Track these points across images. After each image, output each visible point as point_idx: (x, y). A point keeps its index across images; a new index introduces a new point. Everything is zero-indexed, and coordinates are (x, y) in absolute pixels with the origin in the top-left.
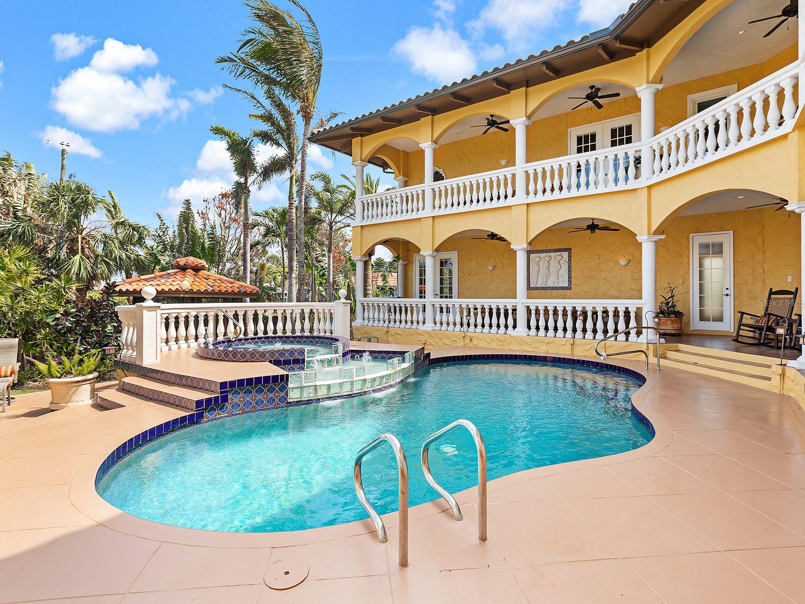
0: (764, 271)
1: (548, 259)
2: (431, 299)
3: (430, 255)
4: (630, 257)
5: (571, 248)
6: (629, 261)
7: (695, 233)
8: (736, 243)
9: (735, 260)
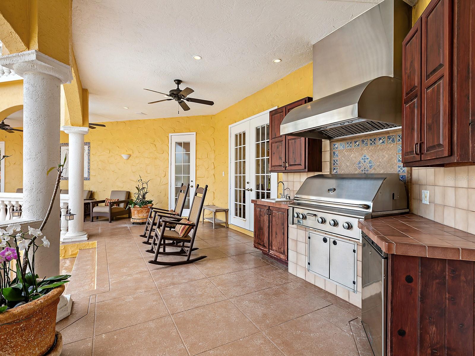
0: (214, 167)
6: (130, 156)
7: (173, 133)
8: (198, 143)
9: (197, 157)
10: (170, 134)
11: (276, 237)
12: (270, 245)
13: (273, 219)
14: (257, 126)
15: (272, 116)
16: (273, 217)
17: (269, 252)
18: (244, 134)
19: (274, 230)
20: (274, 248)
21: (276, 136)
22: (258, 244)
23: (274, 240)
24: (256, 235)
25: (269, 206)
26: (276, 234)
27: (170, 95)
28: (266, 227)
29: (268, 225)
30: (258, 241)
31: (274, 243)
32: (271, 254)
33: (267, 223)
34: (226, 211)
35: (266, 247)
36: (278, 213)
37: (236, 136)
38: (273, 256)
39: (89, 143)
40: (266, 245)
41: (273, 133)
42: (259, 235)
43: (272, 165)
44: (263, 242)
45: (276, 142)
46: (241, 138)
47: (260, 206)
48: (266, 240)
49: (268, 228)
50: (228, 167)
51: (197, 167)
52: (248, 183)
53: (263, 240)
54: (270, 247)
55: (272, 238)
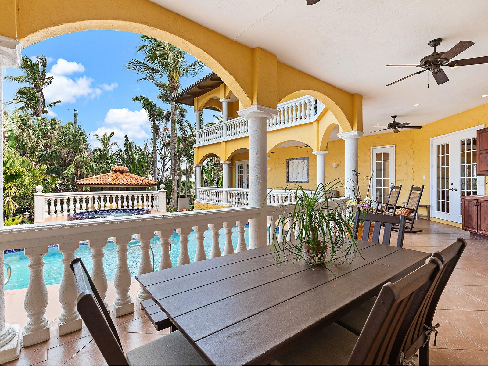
0: (413, 172)
1: (297, 164)
2: (225, 188)
3: (225, 163)
4: (339, 163)
5: (308, 157)
6: (338, 165)
7: (374, 147)
8: (397, 153)
9: (396, 164)
10: (372, 148)
11: (485, 221)
12: (478, 227)
13: (482, 209)
14: (462, 139)
15: (479, 134)
16: (481, 207)
17: (478, 231)
18: (448, 145)
19: (482, 216)
20: (482, 229)
21: (483, 149)
22: (467, 227)
23: (482, 223)
24: (465, 221)
25: (478, 200)
26: (485, 219)
27: (388, 127)
28: (475, 215)
29: (477, 213)
30: (467, 225)
31: (482, 225)
32: (479, 233)
33: (476, 212)
34: (428, 207)
35: (474, 228)
36: (486, 205)
37: (439, 147)
38: (482, 234)
39: (308, 158)
40: (475, 227)
41: (480, 147)
42: (468, 221)
43: (480, 170)
44: (472, 225)
45: (484, 154)
46: (444, 149)
47: (469, 200)
48: (475, 223)
49: (477, 216)
50: (429, 172)
51: (396, 172)
52: (452, 184)
53: (472, 224)
54: (479, 229)
55: (480, 222)
